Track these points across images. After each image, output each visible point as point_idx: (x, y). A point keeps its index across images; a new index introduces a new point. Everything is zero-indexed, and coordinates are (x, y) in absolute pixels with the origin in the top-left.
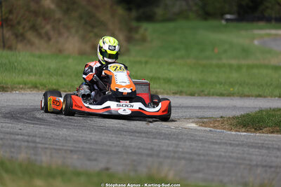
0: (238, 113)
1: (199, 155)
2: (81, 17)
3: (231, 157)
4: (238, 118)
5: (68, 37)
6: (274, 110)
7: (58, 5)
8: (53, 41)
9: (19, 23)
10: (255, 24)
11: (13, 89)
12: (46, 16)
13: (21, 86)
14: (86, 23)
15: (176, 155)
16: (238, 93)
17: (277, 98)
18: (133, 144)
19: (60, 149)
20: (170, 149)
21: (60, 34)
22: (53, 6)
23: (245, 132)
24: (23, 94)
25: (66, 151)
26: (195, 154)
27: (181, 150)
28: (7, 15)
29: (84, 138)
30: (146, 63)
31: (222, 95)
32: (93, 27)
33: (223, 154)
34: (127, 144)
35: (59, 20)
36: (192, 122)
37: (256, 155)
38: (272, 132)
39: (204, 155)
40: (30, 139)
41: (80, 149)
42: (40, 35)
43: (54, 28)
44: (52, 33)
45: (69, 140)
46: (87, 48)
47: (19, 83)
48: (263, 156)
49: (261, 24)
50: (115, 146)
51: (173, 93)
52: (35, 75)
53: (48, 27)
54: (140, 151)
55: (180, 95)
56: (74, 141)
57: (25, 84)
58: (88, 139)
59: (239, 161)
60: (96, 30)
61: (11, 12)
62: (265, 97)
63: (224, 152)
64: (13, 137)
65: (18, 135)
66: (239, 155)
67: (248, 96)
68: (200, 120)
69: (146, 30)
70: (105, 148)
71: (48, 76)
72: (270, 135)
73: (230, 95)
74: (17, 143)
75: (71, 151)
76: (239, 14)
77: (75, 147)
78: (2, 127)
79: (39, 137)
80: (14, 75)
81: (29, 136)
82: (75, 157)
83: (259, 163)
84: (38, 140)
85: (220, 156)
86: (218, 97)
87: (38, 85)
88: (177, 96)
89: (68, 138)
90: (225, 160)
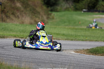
0: (89, 48)
1: (77, 64)
2: (30, 10)
3: (88, 65)
4: (89, 50)
5: (26, 17)
6: (102, 47)
7: (22, 6)
8: (20, 18)
9: (8, 12)
10: (94, 13)
11: (7, 37)
12: (18, 9)
13: (10, 36)
14: (32, 12)
15: (68, 64)
16: (89, 40)
17: (103, 42)
18: (53, 59)
19: (27, 61)
20: (66, 61)
21: (23, 16)
22: (20, 6)
23: (92, 55)
24: (11, 39)
25: (29, 62)
26: (75, 64)
27: (70, 62)
28: (3, 9)
29: (35, 57)
30: (55, 28)
31: (83, 40)
32: (35, 14)
33: (85, 64)
34: (50, 59)
35: (23, 11)
36: (73, 51)
37: (97, 64)
38: (102, 55)
39: (78, 64)
40: (16, 57)
41: (34, 61)
42: (15, 16)
43: (20, 14)
44: (20, 16)
45: (30, 58)
46: (33, 21)
47: (9, 35)
48: (99, 65)
49: (97, 13)
50: (47, 60)
51: (65, 40)
52: (15, 32)
53: (18, 14)
54: (55, 62)
55: (68, 40)
56: (32, 58)
57: (12, 36)
58: (36, 57)
59: (91, 67)
60: (36, 15)
61: (5, 8)
62: (98, 41)
63: (85, 63)
64: (10, 56)
65: (11, 56)
66: (91, 64)
67: (92, 41)
68: (75, 50)
69: (54, 15)
70: (43, 61)
71: (19, 33)
72: (101, 56)
73: (86, 40)
74: (12, 59)
75: (31, 62)
76: (88, 9)
77: (32, 61)
78: (5, 53)
79: (19, 57)
80: (7, 32)
81: (15, 56)
82: (33, 64)
83: (98, 67)
84: (19, 58)
85: (84, 65)
86: (81, 41)
87: (16, 36)
88: (67, 40)
89: (29, 57)
90: (86, 66)
